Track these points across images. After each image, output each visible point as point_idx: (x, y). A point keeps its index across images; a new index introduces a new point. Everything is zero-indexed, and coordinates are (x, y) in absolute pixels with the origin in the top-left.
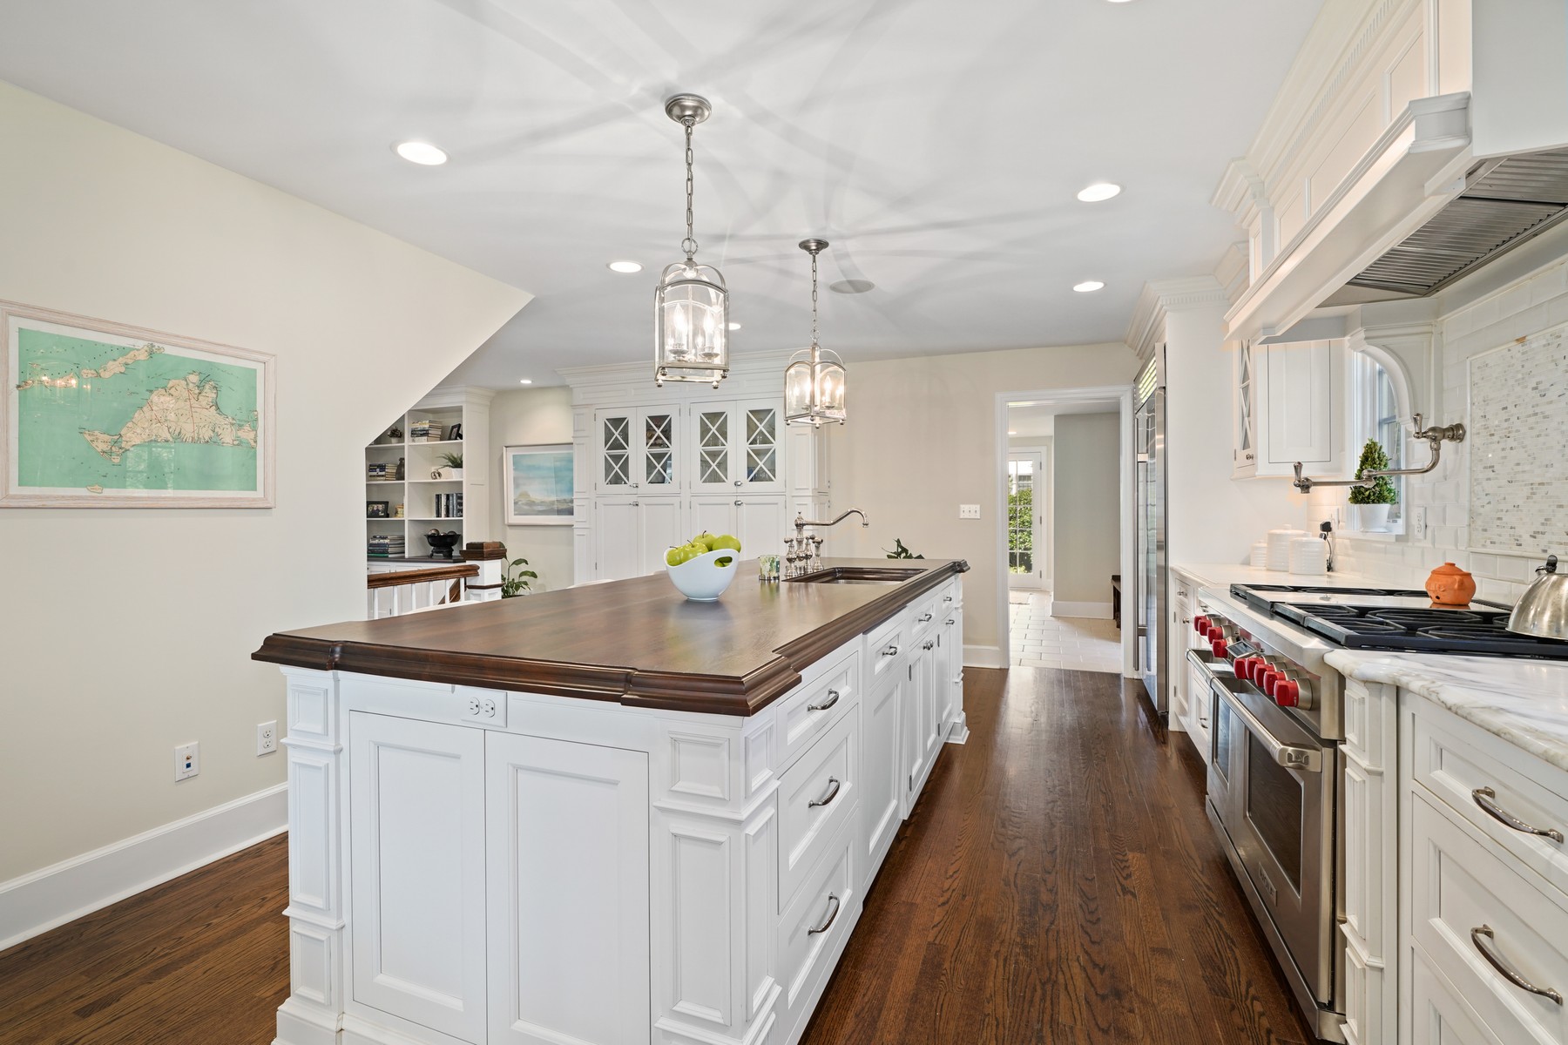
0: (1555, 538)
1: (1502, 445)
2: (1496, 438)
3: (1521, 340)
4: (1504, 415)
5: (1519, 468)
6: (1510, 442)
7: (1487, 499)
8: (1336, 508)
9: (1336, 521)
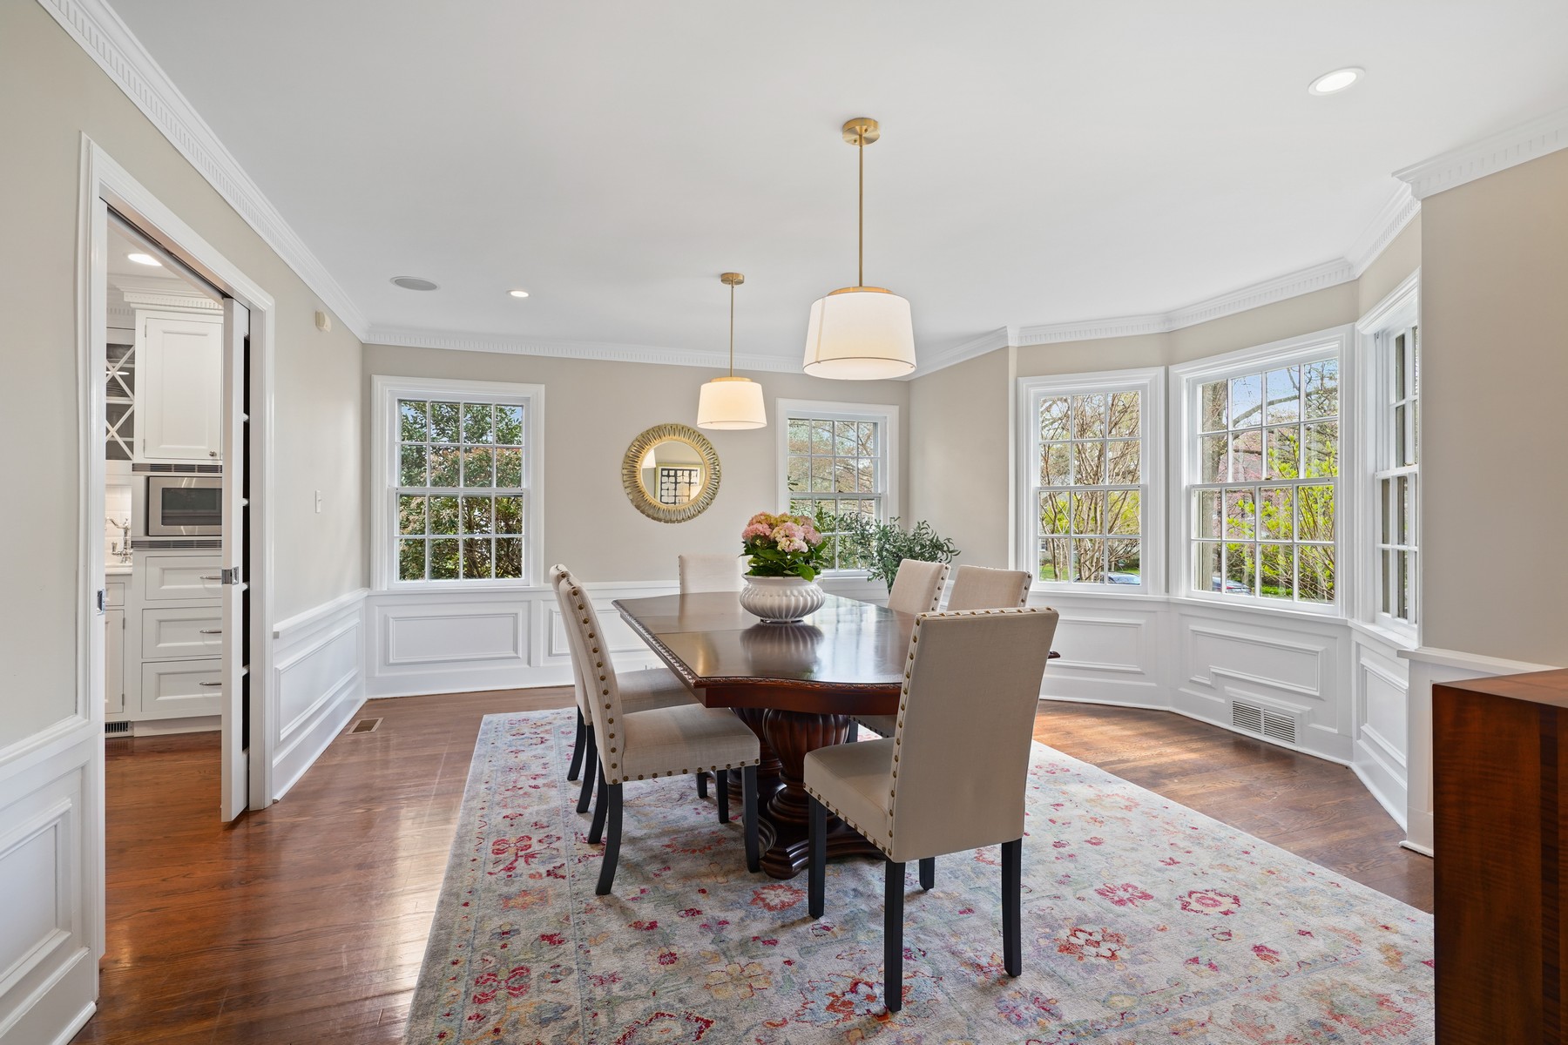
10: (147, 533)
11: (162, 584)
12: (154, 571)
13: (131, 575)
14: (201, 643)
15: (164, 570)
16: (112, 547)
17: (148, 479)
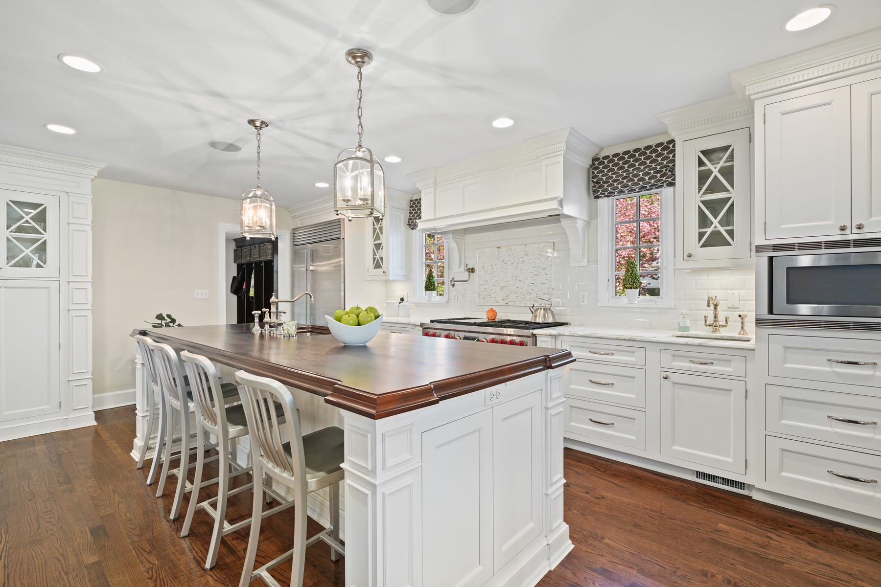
0: (510, 300)
1: (490, 275)
2: (488, 273)
3: (499, 248)
4: (491, 267)
5: (497, 282)
6: (494, 275)
7: (484, 290)
8: (407, 292)
9: (407, 297)
10: (771, 311)
11: (785, 362)
12: (777, 348)
13: (754, 350)
14: (829, 429)
15: (786, 348)
16: (704, 319)
17: (771, 259)
